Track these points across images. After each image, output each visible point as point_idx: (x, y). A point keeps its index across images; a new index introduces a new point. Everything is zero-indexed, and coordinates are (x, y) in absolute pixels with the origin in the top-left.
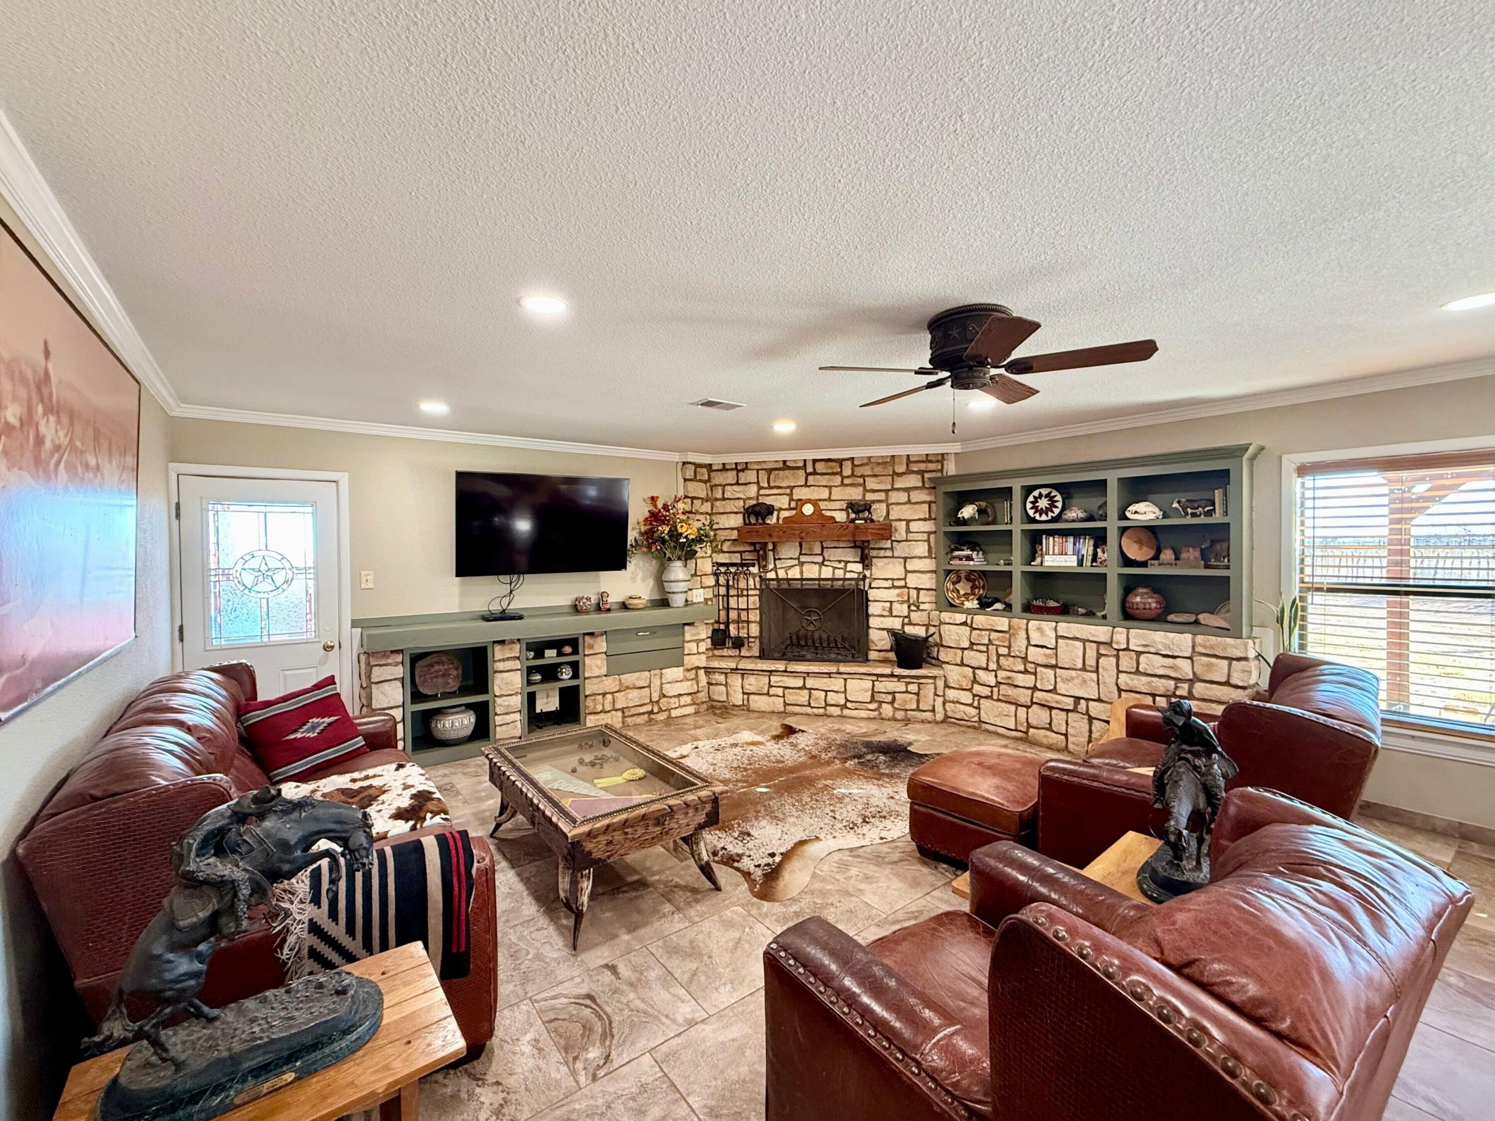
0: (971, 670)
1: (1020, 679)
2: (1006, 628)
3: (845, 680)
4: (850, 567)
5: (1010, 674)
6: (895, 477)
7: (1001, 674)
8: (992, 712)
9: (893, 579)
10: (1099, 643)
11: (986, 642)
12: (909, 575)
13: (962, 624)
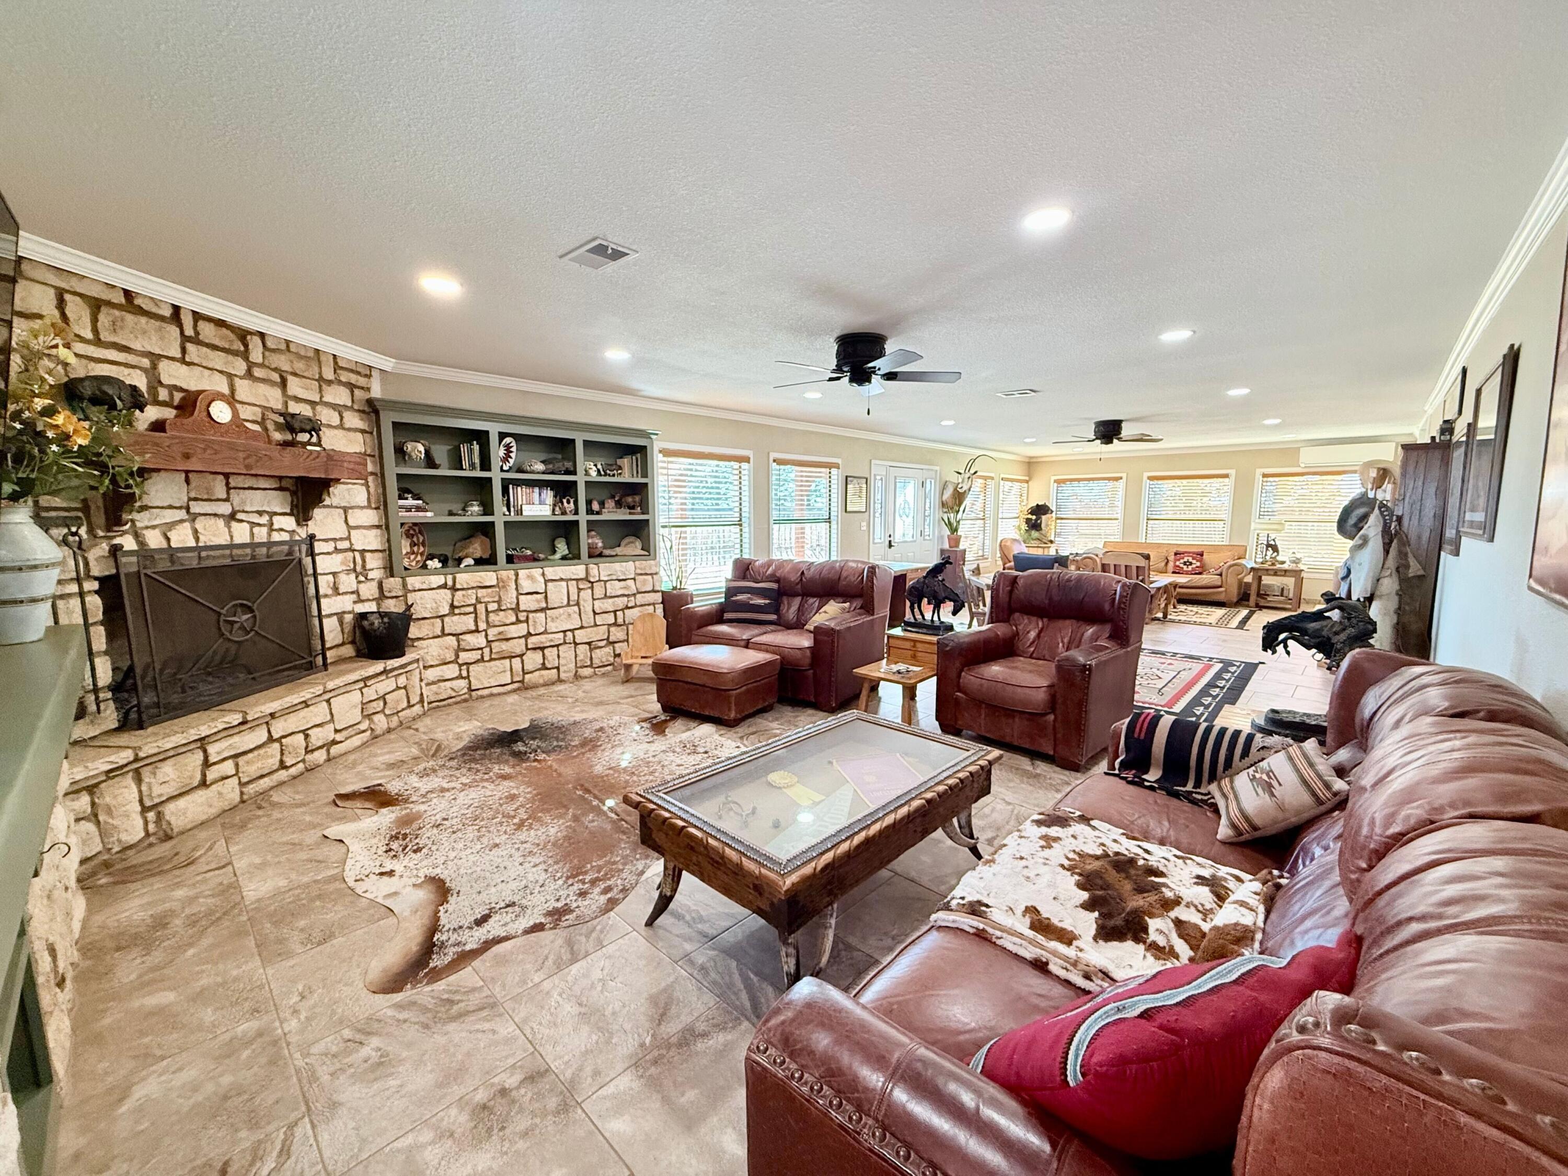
0: (454, 638)
1: (514, 631)
2: (494, 582)
3: (328, 701)
4: (279, 522)
5: (501, 629)
6: (324, 386)
7: (492, 632)
8: (482, 676)
9: (335, 540)
10: (577, 580)
11: (474, 601)
12: (353, 532)
13: (439, 587)
